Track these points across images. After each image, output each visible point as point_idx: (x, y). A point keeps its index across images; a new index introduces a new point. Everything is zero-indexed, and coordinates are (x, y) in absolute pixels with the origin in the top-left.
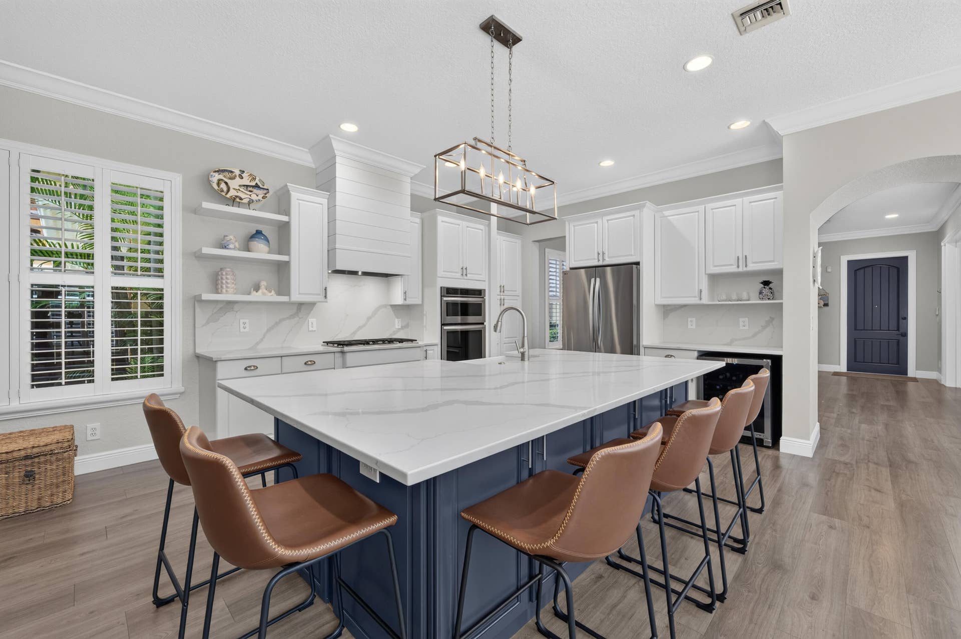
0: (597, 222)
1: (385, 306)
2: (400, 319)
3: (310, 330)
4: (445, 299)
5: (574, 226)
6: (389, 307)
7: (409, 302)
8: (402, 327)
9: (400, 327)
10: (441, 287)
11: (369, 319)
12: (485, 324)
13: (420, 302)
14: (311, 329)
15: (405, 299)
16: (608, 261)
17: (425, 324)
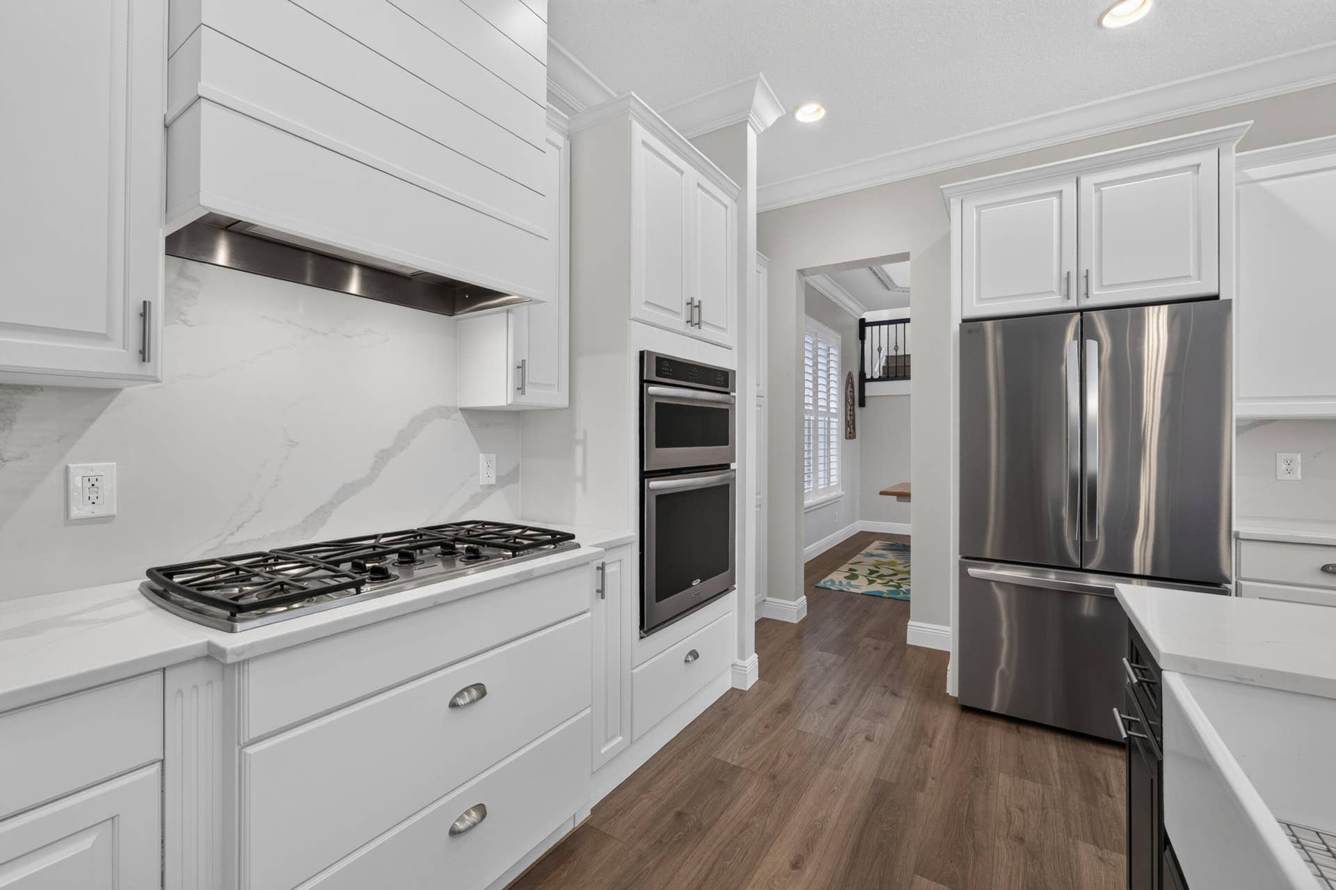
0: (1061, 192)
1: (443, 412)
2: (493, 456)
3: (75, 512)
4: (653, 389)
5: (977, 207)
6: (459, 415)
7: (534, 398)
8: (498, 478)
9: (493, 481)
10: (642, 354)
11: (383, 457)
12: (733, 466)
13: (561, 400)
14: (79, 510)
15: (521, 389)
16: (1099, 297)
17: (579, 472)
